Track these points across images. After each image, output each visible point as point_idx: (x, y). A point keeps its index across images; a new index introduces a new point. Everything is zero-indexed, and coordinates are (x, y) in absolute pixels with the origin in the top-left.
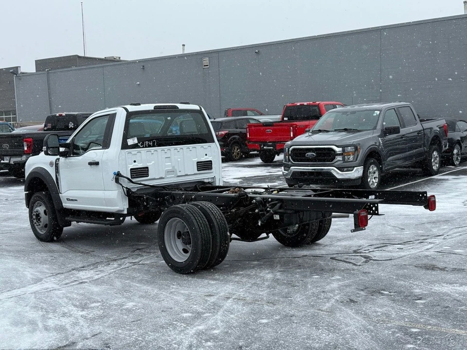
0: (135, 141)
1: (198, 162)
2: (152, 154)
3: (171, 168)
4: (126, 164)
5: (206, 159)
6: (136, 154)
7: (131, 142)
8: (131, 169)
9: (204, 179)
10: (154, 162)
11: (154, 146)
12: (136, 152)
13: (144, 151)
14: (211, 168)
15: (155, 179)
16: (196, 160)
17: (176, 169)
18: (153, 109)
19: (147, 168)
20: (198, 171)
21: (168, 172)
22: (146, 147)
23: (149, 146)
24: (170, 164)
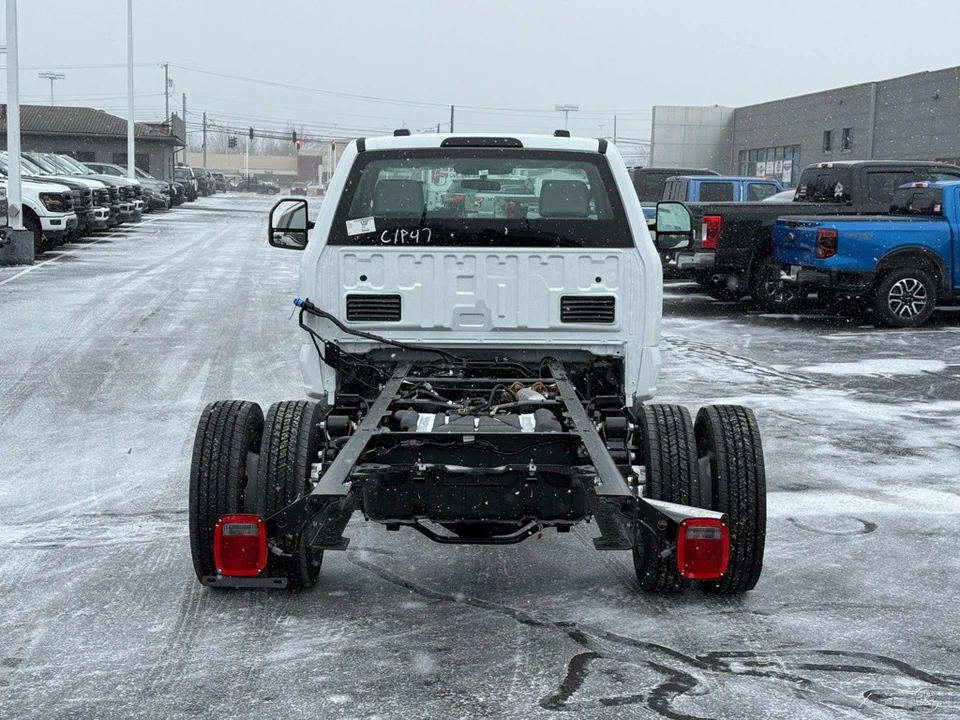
0: (370, 226)
1: (564, 299)
2: (419, 263)
3: (474, 306)
4: (339, 281)
5: (592, 290)
6: (369, 261)
7: (354, 227)
8: (349, 297)
9: (590, 345)
10: (419, 285)
11: (423, 242)
12: (368, 255)
13: (391, 253)
14: (610, 318)
15: (418, 329)
16: (561, 290)
17: (489, 310)
18: (438, 146)
19: (398, 297)
20: (563, 320)
21: (464, 314)
22: (399, 244)
23: (411, 242)
24: (472, 293)
